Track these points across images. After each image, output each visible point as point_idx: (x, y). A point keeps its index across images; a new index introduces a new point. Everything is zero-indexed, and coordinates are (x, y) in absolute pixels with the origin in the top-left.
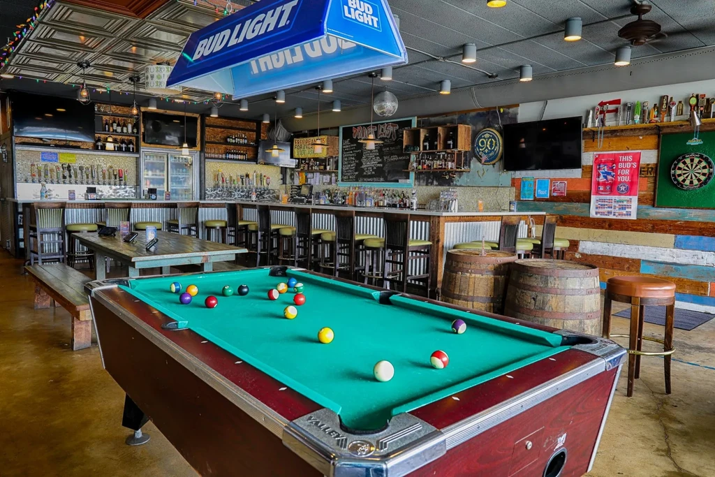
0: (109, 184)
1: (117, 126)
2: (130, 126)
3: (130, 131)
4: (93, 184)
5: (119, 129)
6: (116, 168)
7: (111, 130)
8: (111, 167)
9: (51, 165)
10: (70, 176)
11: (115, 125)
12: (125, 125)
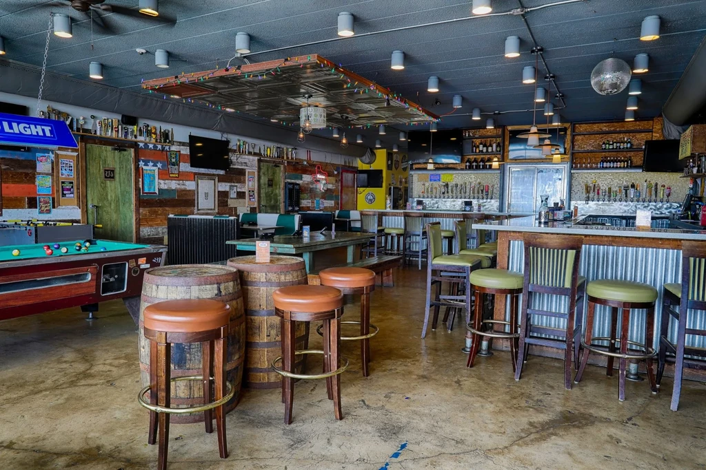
0: (478, 198)
1: (484, 147)
2: (494, 145)
3: (494, 150)
4: (469, 198)
5: (485, 150)
6: (484, 183)
7: (478, 151)
8: (480, 183)
9: (436, 184)
10: (448, 192)
11: (481, 146)
12: (491, 146)
